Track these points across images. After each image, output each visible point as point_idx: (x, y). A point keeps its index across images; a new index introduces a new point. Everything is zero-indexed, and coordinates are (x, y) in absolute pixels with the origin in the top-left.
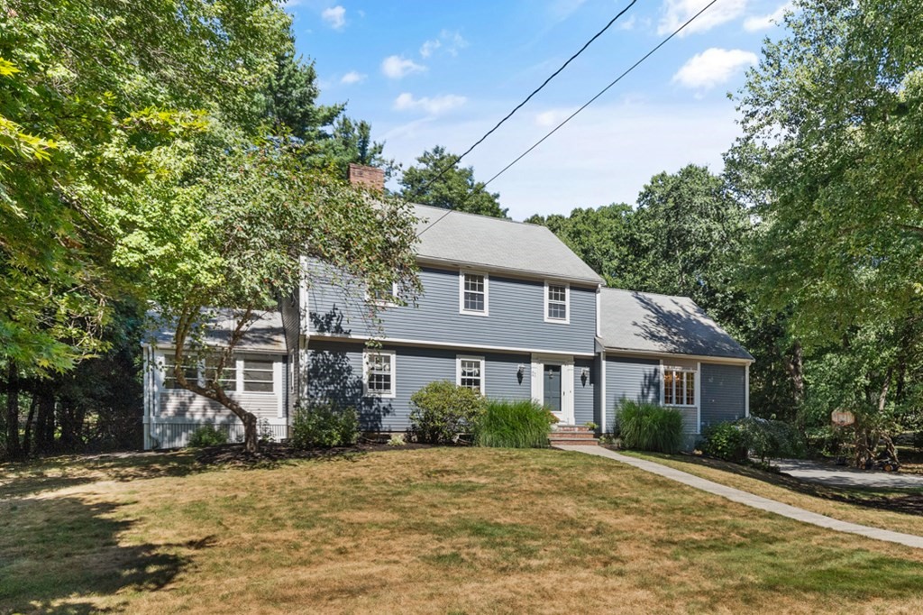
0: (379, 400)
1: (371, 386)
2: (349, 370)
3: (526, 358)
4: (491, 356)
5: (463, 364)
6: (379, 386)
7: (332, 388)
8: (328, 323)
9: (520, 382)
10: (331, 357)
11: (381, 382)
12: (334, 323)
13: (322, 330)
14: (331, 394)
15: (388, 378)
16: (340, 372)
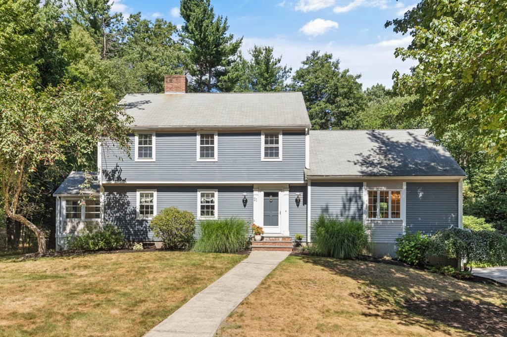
0: (146, 221)
1: (142, 212)
2: (128, 203)
3: (250, 188)
4: (222, 188)
5: (202, 195)
6: (147, 213)
7: (118, 215)
8: (113, 175)
9: (245, 206)
10: (118, 196)
11: (147, 209)
12: (116, 175)
13: (110, 180)
14: (118, 219)
15: (152, 207)
16: (123, 205)
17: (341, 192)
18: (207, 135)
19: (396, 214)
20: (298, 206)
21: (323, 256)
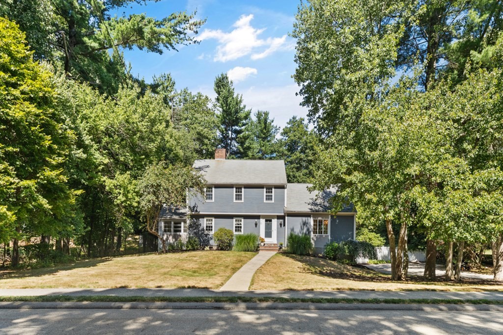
0: (209, 234)
1: (207, 230)
2: (200, 225)
3: (258, 217)
4: (246, 217)
5: (236, 221)
6: (209, 230)
7: (195, 231)
8: (194, 209)
9: (256, 227)
10: (195, 220)
11: (209, 228)
12: (195, 209)
13: (192, 211)
14: (195, 233)
15: (212, 227)
16: (198, 225)
17: (299, 220)
18: (239, 187)
19: (326, 232)
20: (281, 227)
21: (292, 254)
